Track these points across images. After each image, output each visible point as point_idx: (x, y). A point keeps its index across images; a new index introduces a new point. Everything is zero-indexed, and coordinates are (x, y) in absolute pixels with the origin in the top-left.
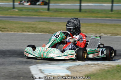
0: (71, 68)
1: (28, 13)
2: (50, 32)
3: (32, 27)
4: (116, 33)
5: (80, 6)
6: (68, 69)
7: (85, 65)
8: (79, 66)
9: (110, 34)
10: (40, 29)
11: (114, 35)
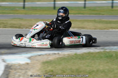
0: (32, 57)
1: (4, 11)
2: (19, 27)
3: (3, 23)
4: (83, 27)
5: (55, 4)
6: (29, 58)
7: (46, 54)
8: (40, 55)
9: (77, 28)
10: (10, 24)
11: (80, 29)
